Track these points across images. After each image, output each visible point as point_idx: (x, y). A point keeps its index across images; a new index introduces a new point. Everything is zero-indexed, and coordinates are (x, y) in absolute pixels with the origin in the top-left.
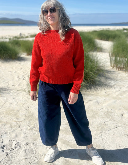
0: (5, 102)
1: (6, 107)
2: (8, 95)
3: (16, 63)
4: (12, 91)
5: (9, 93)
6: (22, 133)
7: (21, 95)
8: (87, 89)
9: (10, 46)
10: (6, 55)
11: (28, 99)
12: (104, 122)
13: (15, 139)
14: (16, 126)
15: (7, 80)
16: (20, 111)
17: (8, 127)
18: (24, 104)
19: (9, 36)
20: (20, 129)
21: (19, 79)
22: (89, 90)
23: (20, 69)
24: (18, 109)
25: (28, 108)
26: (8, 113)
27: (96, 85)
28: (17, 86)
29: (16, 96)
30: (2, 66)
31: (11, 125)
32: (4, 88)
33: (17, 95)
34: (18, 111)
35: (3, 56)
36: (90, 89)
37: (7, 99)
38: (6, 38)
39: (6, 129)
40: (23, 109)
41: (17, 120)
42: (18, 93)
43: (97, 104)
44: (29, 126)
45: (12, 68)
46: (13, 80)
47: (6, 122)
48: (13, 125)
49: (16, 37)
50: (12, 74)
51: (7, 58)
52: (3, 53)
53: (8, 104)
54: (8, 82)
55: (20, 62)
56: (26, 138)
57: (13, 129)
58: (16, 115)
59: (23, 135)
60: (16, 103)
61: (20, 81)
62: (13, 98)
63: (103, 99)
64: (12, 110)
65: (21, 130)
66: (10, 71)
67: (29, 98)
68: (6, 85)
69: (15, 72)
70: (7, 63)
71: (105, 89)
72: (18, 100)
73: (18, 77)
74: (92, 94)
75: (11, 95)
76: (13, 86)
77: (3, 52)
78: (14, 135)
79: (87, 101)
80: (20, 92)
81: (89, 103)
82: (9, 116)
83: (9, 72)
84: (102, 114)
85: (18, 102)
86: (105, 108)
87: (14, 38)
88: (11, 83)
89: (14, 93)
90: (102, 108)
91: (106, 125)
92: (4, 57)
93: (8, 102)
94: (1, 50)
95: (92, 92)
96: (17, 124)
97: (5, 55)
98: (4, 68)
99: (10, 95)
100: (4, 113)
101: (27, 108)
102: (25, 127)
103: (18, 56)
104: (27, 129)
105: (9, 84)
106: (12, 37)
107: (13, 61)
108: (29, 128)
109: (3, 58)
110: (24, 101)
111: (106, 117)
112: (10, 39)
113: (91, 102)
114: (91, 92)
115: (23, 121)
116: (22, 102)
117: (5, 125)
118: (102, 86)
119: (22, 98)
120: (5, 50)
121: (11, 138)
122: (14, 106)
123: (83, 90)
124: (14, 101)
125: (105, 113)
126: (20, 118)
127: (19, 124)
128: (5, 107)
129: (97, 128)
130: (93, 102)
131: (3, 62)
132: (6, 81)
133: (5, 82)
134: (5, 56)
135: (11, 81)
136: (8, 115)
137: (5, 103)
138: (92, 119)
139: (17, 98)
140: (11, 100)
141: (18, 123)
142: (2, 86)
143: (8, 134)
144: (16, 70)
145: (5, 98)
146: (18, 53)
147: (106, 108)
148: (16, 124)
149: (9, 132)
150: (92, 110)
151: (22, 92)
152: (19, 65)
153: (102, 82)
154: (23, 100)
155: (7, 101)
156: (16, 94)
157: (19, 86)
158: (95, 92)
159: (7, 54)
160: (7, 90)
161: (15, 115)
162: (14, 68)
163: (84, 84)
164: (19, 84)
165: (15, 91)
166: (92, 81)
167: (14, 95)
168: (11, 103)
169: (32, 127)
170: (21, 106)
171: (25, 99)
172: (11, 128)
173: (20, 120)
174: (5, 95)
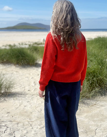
0: (20, 104)
1: (21, 109)
2: (23, 99)
3: (34, 69)
4: (27, 96)
5: (25, 97)
6: (33, 131)
7: (35, 99)
8: (102, 95)
9: (29, 52)
10: (24, 61)
11: (42, 103)
13: (26, 135)
14: (28, 125)
15: (24, 85)
16: (33, 113)
17: (21, 125)
18: (37, 107)
19: (29, 42)
20: (31, 128)
21: (35, 85)
23: (37, 75)
24: (31, 111)
25: (41, 110)
26: (21, 114)
28: (32, 91)
29: (31, 100)
30: (20, 72)
31: (24, 124)
32: (20, 92)
33: (31, 99)
34: (31, 113)
35: (21, 62)
36: (105, 95)
38: (26, 44)
39: (19, 127)
40: (36, 111)
41: (29, 120)
42: (33, 98)
44: (40, 125)
45: (30, 74)
46: (29, 85)
47: (19, 121)
48: (25, 124)
49: (36, 43)
50: (28, 80)
51: (25, 64)
52: (21, 59)
53: (22, 106)
54: (24, 87)
55: (37, 69)
56: (36, 134)
57: (25, 127)
58: (29, 116)
59: (33, 132)
60: (30, 106)
61: (36, 87)
62: (28, 102)
64: (26, 112)
65: (32, 128)
66: (27, 77)
67: (42, 102)
68: (22, 90)
69: (32, 78)
70: (24, 69)
72: (32, 103)
73: (34, 83)
74: (106, 100)
75: (26, 99)
76: (29, 90)
77: (21, 58)
78: (25, 132)
79: (99, 106)
80: (35, 96)
82: (23, 117)
83: (26, 78)
85: (32, 105)
87: (34, 44)
88: (27, 88)
89: (29, 97)
92: (22, 63)
94: (19, 56)
95: (106, 98)
96: (29, 123)
97: (22, 60)
98: (21, 74)
99: (25, 99)
100: (18, 115)
102: (36, 126)
103: (36, 62)
104: (38, 128)
105: (26, 89)
106: (32, 43)
107: (31, 67)
108: (39, 127)
109: (21, 65)
110: (38, 104)
112: (30, 45)
113: (103, 108)
114: (104, 98)
115: (35, 121)
116: (36, 105)
117: (18, 124)
119: (37, 102)
120: (22, 57)
121: (22, 134)
122: (28, 108)
123: (97, 96)
124: (28, 104)
126: (32, 118)
127: (31, 123)
128: (19, 109)
129: (104, 130)
130: (104, 107)
131: (21, 68)
132: (23, 87)
133: (22, 87)
134: (23, 62)
135: (27, 86)
136: (21, 116)
137: (20, 106)
138: (101, 122)
139: (32, 101)
140: (25, 103)
142: (18, 91)
143: (20, 131)
144: (33, 76)
145: (21, 102)
146: (36, 60)
148: (28, 123)
149: (21, 129)
150: (103, 115)
151: (36, 97)
152: (37, 71)
154: (36, 104)
155: (22, 104)
156: (30, 98)
157: (34, 91)
159: (25, 60)
160: (23, 94)
162: (31, 74)
163: (97, 89)
164: (35, 89)
165: (30, 96)
166: (106, 88)
167: (29, 99)
168: (26, 106)
169: (43, 127)
170: (35, 108)
171: (39, 103)
172: (23, 127)
173: (32, 120)
174: (20, 98)
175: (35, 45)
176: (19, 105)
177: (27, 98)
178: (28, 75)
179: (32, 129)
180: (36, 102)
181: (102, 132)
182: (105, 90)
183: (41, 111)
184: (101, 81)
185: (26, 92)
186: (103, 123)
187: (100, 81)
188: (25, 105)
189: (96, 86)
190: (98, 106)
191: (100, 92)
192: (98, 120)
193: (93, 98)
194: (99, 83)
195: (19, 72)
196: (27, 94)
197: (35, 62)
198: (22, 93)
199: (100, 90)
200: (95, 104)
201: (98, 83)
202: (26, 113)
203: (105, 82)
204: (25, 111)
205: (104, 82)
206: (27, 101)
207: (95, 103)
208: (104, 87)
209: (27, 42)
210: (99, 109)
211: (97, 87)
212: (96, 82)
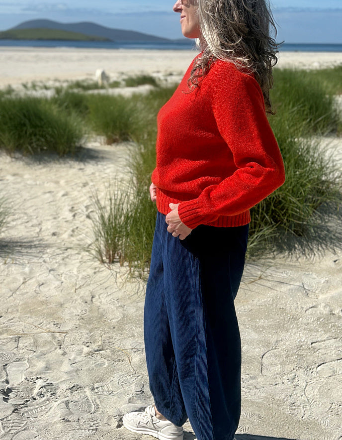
0: (25, 279)
1: (27, 293)
2: (35, 260)
3: (71, 167)
4: (48, 251)
5: (40, 255)
6: (66, 362)
7: (73, 262)
8: (281, 250)
9: (55, 110)
10: (38, 140)
11: (95, 273)
12: (309, 343)
13: (42, 376)
14: (50, 342)
15: (37, 218)
16: (66, 305)
17: (26, 344)
18: (80, 287)
19: (56, 80)
20: (60, 352)
21: (74, 216)
22: (287, 253)
23: (81, 185)
24: (62, 301)
25: (93, 297)
26: (29, 309)
27: (310, 239)
28: (65, 236)
29: (60, 265)
30: (27, 176)
31: (35, 342)
32: (25, 240)
33: (61, 262)
34: (61, 305)
35: (30, 144)
36: (290, 250)
37: (31, 272)
38: (46, 88)
39: (21, 351)
40: (76, 300)
41: (53, 328)
42: (67, 257)
43: (300, 294)
44: (88, 344)
45: (57, 182)
46: (55, 218)
47: (21, 332)
48: (40, 341)
49: (78, 85)
50: (53, 201)
51: (42, 150)
52: (31, 135)
53: (32, 284)
54: (40, 224)
55: (82, 166)
56: (74, 374)
57: (40, 350)
58: (53, 314)
59: (66, 367)
60: (58, 283)
61: (77, 223)
62: (50, 271)
63: (323, 281)
64: (43, 303)
65: (64, 354)
66: (49, 192)
67: (97, 270)
68: (32, 233)
69: (64, 195)
70: (40, 166)
71: (335, 253)
72: (63, 276)
73: (72, 209)
74: (294, 264)
75: (44, 261)
76: (54, 234)
77: (30, 130)
78: (41, 365)
79: (273, 283)
80: (74, 252)
81: (278, 289)
82: (34, 317)
83: (45, 193)
84: (310, 321)
85: (63, 280)
86: (323, 304)
87: (71, 87)
88: (49, 226)
89: (54, 256)
90: (314, 304)
91: (315, 350)
92: (32, 148)
93: (34, 280)
94: (24, 125)
95: (295, 259)
96: (54, 338)
97: (34, 139)
98: (29, 182)
99: (41, 260)
100: (18, 311)
101: (90, 299)
102: (76, 348)
103: (77, 145)
104: (81, 352)
105: (44, 228)
106: (65, 85)
107: (61, 161)
108: (86, 350)
109: (28, 151)
110: (84, 278)
111: (320, 330)
112: (58, 91)
113: (284, 288)
114: (289, 260)
115: (72, 330)
116: (76, 280)
117: (17, 339)
118: (329, 244)
119: (79, 271)
120: (34, 126)
121: (32, 373)
122: (51, 291)
123: (266, 252)
124: (51, 276)
125: (318, 319)
126: (65, 322)
127: (60, 338)
128: (22, 294)
129: (287, 357)
130: (289, 287)
131: (28, 164)
132: (35, 222)
133: (30, 224)
134: (34, 145)
136: (29, 315)
137: (24, 283)
138: (277, 333)
139: (62, 269)
140: (41, 275)
141: (57, 335)
142: (20, 235)
143: (26, 362)
144: (69, 189)
145: (27, 270)
146: (79, 138)
147: (325, 307)
148: (50, 339)
149: (26, 356)
150: (283, 310)
151: (78, 254)
152: (81, 173)
153: (331, 229)
154: (78, 277)
155: (31, 278)
156: (59, 259)
157: (72, 236)
158: (302, 260)
159: (42, 136)
160: (35, 247)
161: (51, 315)
162: (62, 182)
163: (266, 231)
164: (73, 231)
165: (58, 251)
166: (295, 227)
167: (54, 261)
168: (43, 284)
169: (96, 348)
170: (73, 290)
171: (85, 274)
172: (34, 349)
173: (62, 329)
174: (25, 260)
175: (76, 91)
176: (22, 281)
177: (48, 260)
178: (50, 186)
179: (62, 357)
180: (75, 271)
181: (281, 364)
182: (289, 233)
183: (94, 300)
184: (280, 206)
185: (46, 238)
186: (283, 335)
187: (274, 207)
188: (42, 279)
189: (262, 221)
190: (269, 284)
191: (275, 239)
192: (269, 327)
193: (254, 258)
194: (273, 211)
195: (21, 176)
196: (48, 246)
197: (74, 142)
198: (32, 244)
199: (274, 232)
200: (260, 278)
201: (270, 212)
202: (44, 307)
203: (292, 210)
204: (41, 298)
205: (287, 210)
206: (48, 269)
207: (259, 273)
208: (287, 224)
209: (49, 79)
210: (270, 294)
211: (266, 223)
212: (263, 209)
